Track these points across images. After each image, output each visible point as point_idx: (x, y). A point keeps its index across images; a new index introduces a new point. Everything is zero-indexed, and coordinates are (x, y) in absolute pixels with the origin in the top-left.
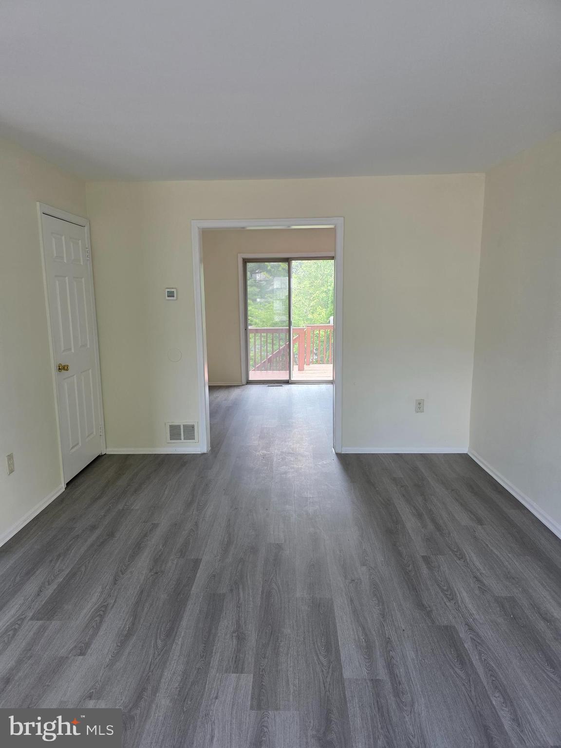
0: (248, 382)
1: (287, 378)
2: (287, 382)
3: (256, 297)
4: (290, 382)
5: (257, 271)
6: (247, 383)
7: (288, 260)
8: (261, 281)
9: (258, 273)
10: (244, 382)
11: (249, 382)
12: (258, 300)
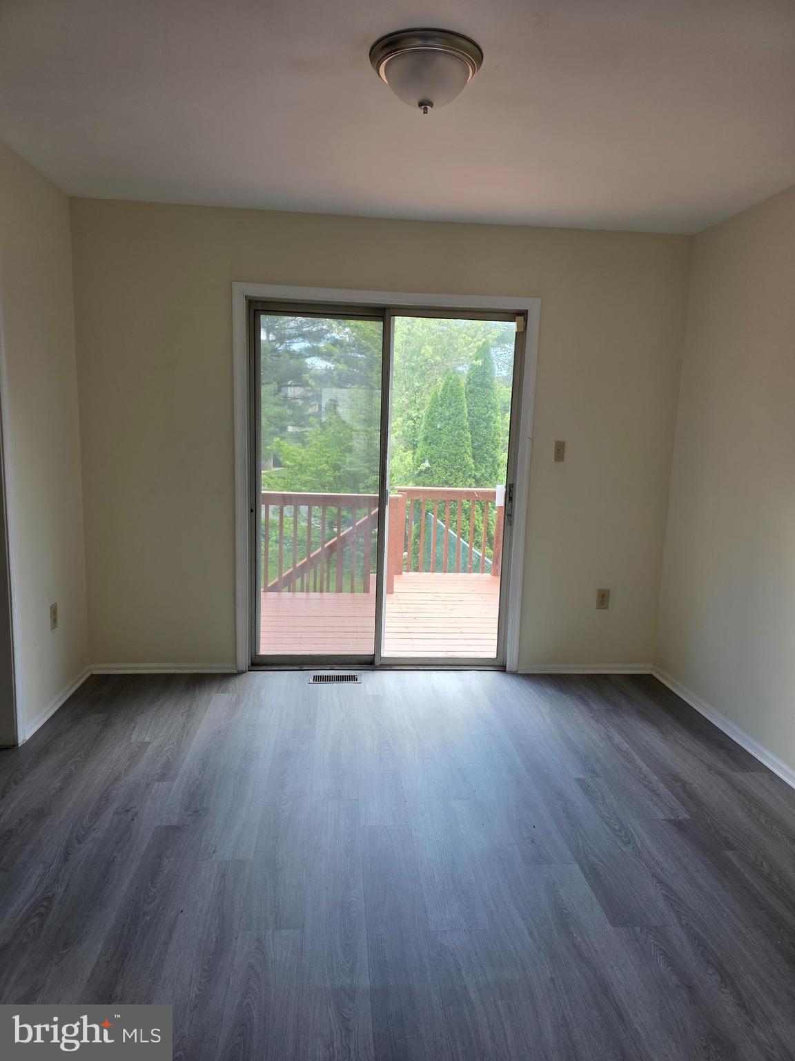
0: (256, 661)
1: (368, 649)
2: (370, 663)
3: (287, 423)
4: (377, 662)
5: (289, 383)
6: (253, 664)
7: (382, 314)
8: (295, 398)
9: (290, 385)
10: (243, 660)
11: (260, 663)
12: (290, 429)
